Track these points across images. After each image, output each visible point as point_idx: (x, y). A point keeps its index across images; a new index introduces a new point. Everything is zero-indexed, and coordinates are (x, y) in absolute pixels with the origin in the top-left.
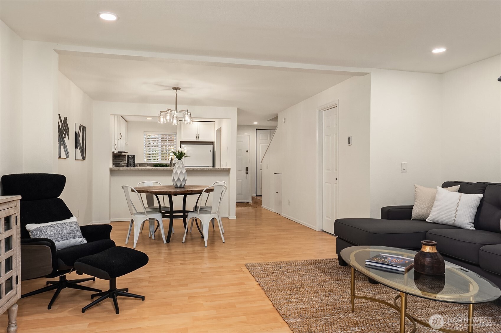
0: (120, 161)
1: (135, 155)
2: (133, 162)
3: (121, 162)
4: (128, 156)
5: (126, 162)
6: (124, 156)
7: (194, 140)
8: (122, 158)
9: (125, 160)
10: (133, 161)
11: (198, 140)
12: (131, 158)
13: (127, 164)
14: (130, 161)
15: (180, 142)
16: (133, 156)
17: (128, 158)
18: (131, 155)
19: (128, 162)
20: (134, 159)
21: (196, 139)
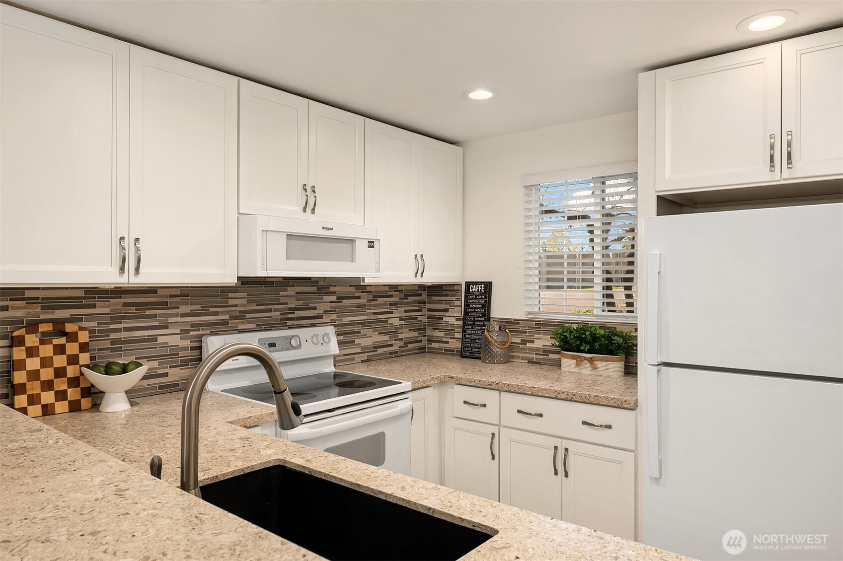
0: (442, 307)
1: (490, 283)
2: (483, 315)
3: (446, 310)
4: (468, 284)
5: (463, 314)
6: (456, 288)
8: (447, 295)
9: (457, 303)
10: (484, 306)
11: (781, 178)
12: (477, 295)
13: (465, 319)
14: (475, 308)
15: (659, 198)
16: (483, 288)
17: (466, 297)
18: (479, 285)
19: (466, 313)
20: (485, 302)
21: (773, 169)
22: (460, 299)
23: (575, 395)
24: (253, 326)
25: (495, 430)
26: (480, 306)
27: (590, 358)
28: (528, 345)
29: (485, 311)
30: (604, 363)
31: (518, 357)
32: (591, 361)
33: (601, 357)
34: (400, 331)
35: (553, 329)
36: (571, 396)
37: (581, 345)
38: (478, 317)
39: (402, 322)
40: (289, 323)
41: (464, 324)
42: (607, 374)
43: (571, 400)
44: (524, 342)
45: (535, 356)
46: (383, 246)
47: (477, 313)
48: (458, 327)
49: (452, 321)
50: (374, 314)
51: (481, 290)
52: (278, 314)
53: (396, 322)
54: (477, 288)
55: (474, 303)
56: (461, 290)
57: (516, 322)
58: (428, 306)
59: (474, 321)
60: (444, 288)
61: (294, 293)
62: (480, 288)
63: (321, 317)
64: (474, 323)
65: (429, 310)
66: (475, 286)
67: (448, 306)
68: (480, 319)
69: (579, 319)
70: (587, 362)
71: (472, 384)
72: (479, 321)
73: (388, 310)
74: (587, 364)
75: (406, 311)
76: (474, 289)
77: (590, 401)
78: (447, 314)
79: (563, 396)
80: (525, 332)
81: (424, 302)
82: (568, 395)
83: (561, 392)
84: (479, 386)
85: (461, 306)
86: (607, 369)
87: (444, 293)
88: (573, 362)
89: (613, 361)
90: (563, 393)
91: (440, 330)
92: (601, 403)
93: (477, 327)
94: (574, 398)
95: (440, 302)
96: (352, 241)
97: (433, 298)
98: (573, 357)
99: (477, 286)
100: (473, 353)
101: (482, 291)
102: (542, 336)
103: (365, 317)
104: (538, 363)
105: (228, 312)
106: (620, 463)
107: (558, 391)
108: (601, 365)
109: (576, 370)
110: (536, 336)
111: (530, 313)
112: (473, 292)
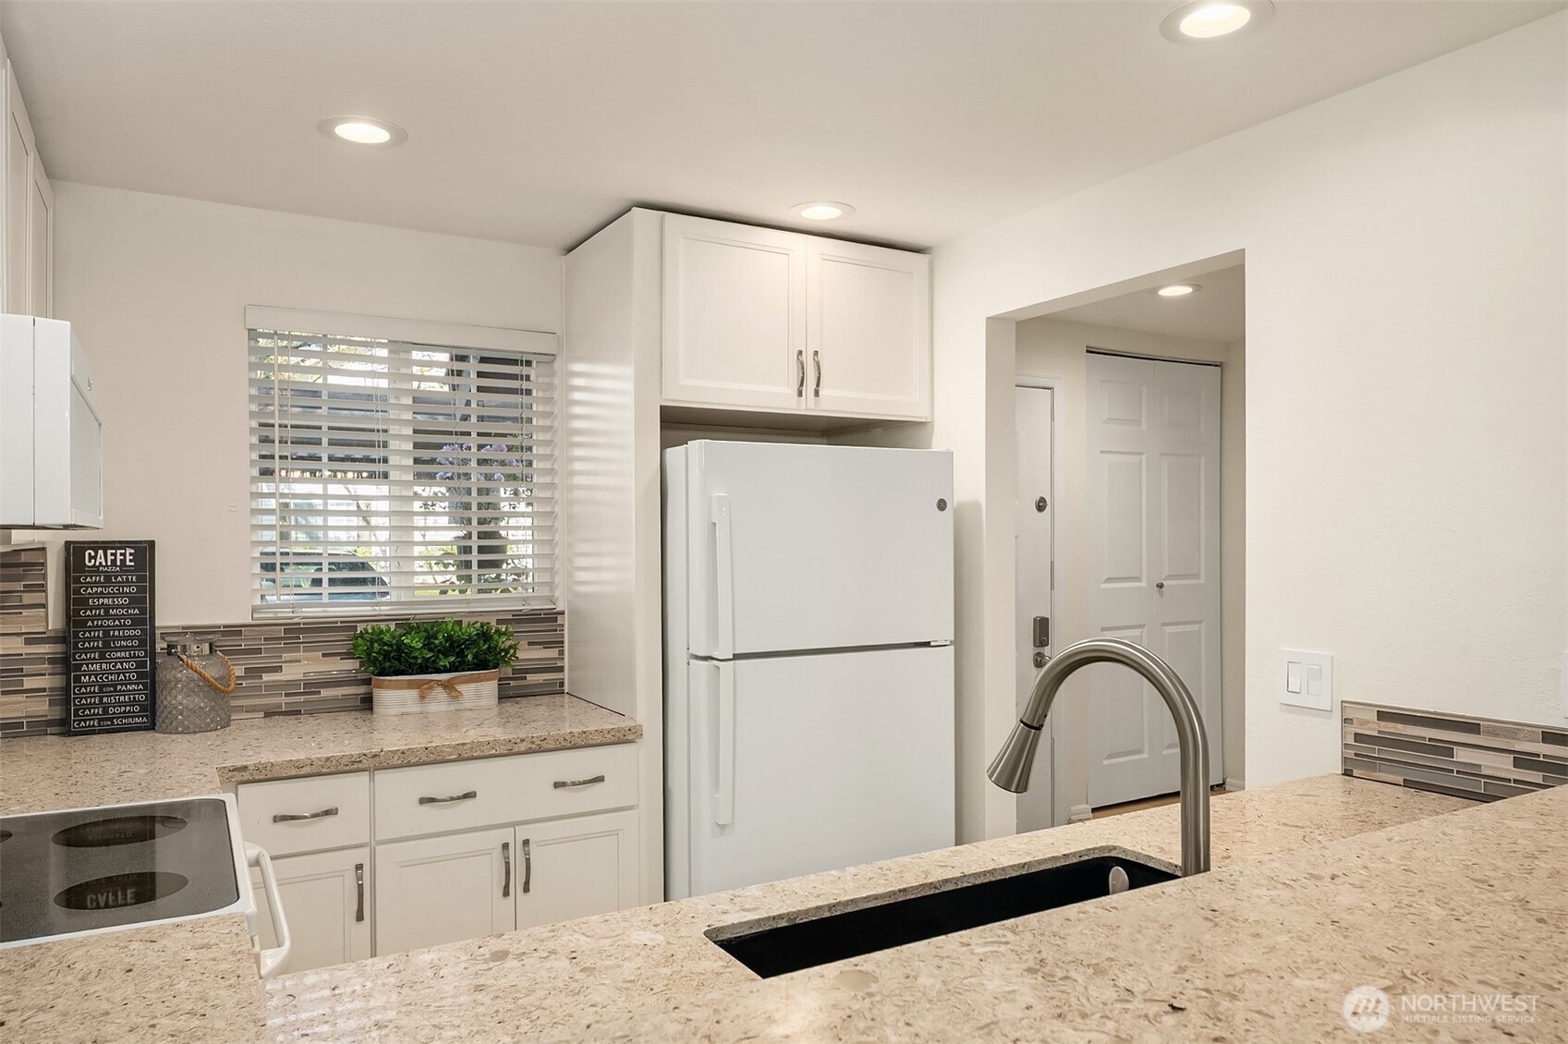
1: (152, 544)
2: (137, 622)
4: (74, 549)
7: (779, 398)
9: (31, 599)
10: (135, 601)
11: (807, 406)
12: (109, 575)
14: (107, 607)
16: (128, 557)
17: (69, 580)
18: (116, 549)
19: (73, 622)
20: (141, 589)
21: (800, 394)
22: (40, 588)
23: (545, 739)
25: (362, 856)
26: (125, 600)
27: (449, 681)
28: (266, 677)
29: (143, 611)
30: (473, 685)
31: (240, 709)
32: (448, 686)
33: (469, 675)
36: (539, 742)
38: (119, 628)
41: (71, 651)
42: (479, 704)
43: (540, 750)
44: (253, 672)
45: (283, 700)
47: (115, 617)
49: (13, 646)
51: (123, 561)
54: (110, 558)
55: (98, 595)
56: (48, 564)
57: (233, 631)
59: (108, 639)
62: (119, 557)
64: (106, 644)
66: (101, 552)
68: (127, 633)
69: (382, 613)
70: (440, 690)
71: (307, 770)
72: (125, 638)
74: (440, 693)
76: (100, 559)
77: (573, 743)
79: (523, 747)
80: (259, 651)
82: (532, 743)
83: (519, 741)
84: (325, 770)
85: (45, 606)
86: (479, 696)
88: (414, 693)
89: (488, 680)
90: (522, 740)
92: (591, 742)
93: (119, 654)
94: (544, 745)
98: (410, 685)
99: (109, 552)
100: (111, 719)
101: (128, 563)
102: (301, 655)
104: (294, 713)
106: (615, 833)
107: (514, 741)
108: (467, 690)
109: (417, 709)
110: (286, 656)
112: (96, 570)
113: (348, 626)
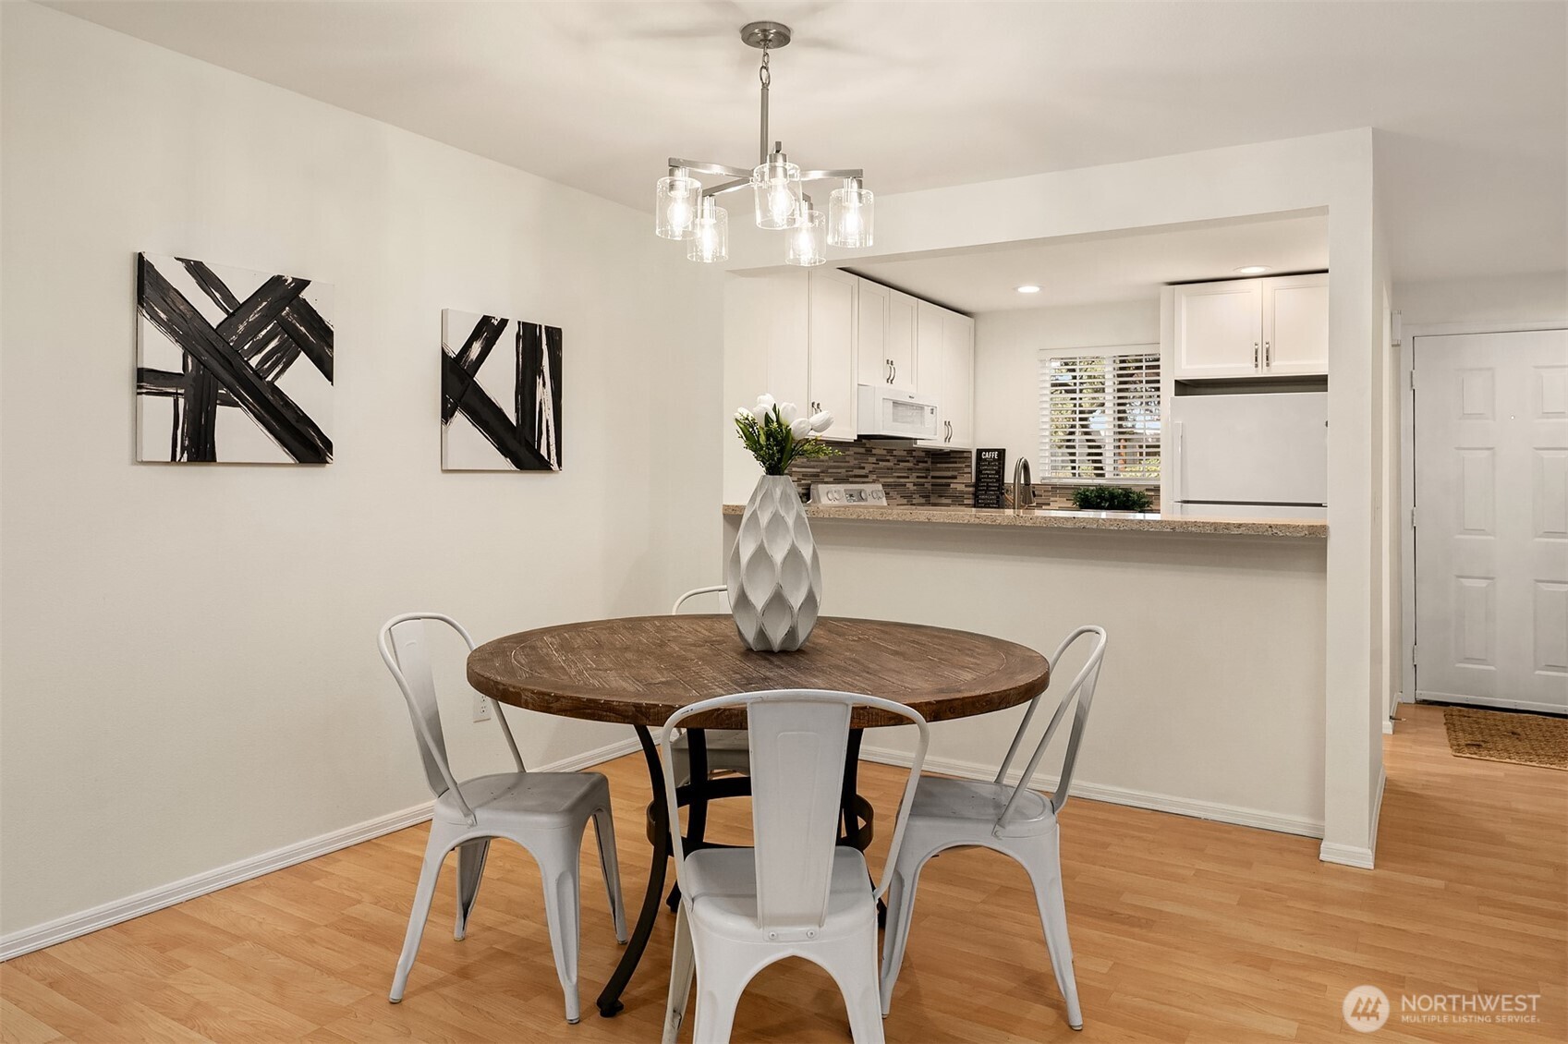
0: (949, 474)
1: (1004, 450)
2: (998, 480)
3: (955, 477)
4: (979, 452)
5: (974, 480)
6: (965, 455)
7: (1246, 370)
8: (956, 462)
9: (967, 470)
10: (998, 472)
11: (1262, 372)
12: (990, 462)
13: (976, 485)
14: (988, 474)
15: (1177, 382)
16: (996, 455)
17: (978, 463)
18: (992, 452)
19: (978, 479)
20: (999, 468)
21: (1257, 366)
22: (970, 466)
24: (831, 480)
26: (994, 472)
29: (1000, 476)
34: (914, 496)
35: (1071, 491)
37: (1101, 502)
38: (992, 482)
39: (915, 488)
40: (851, 479)
41: (977, 490)
46: (937, 411)
47: (991, 478)
48: (968, 493)
49: (961, 487)
50: (899, 477)
51: (994, 456)
52: (844, 470)
53: (910, 486)
54: (989, 455)
55: (986, 470)
56: (971, 458)
58: (932, 474)
59: (988, 486)
60: (952, 455)
61: (852, 453)
62: (992, 455)
63: (867, 477)
64: (987, 489)
65: (933, 477)
66: (986, 453)
67: (956, 473)
68: (994, 484)
72: (994, 487)
73: (905, 475)
75: (918, 477)
76: (986, 456)
78: (955, 481)
81: (928, 470)
85: (971, 473)
87: (952, 460)
91: (947, 497)
93: (991, 493)
95: (948, 469)
96: (921, 408)
97: (939, 465)
99: (989, 453)
101: (996, 458)
103: (891, 480)
105: (821, 465)
110: (1052, 499)
111: (1044, 479)
112: (985, 459)
113: (1076, 487)
